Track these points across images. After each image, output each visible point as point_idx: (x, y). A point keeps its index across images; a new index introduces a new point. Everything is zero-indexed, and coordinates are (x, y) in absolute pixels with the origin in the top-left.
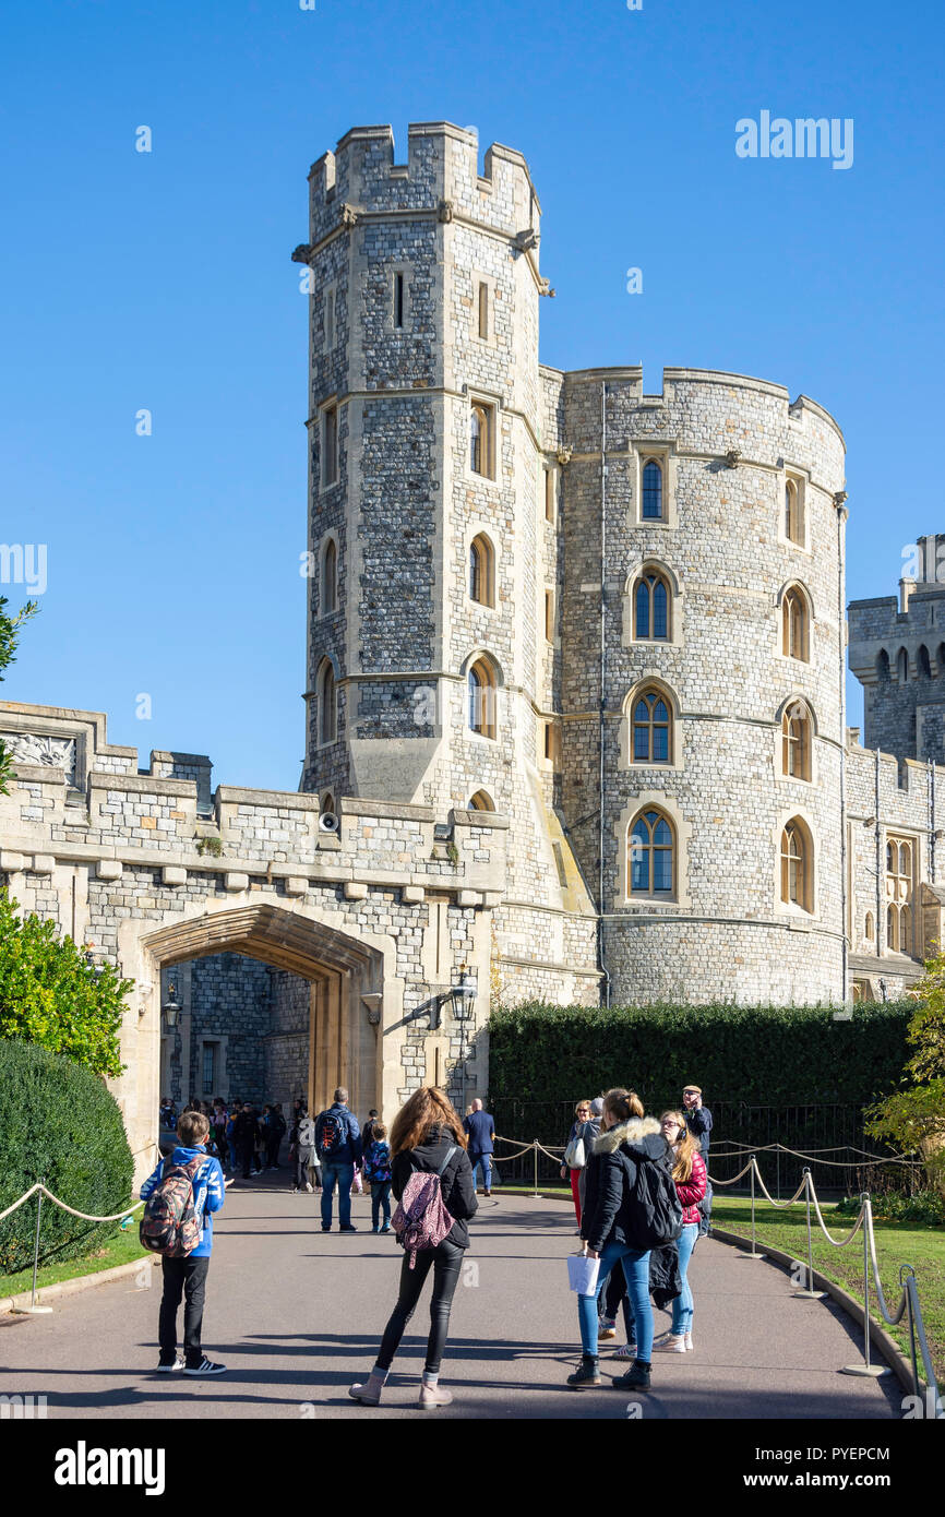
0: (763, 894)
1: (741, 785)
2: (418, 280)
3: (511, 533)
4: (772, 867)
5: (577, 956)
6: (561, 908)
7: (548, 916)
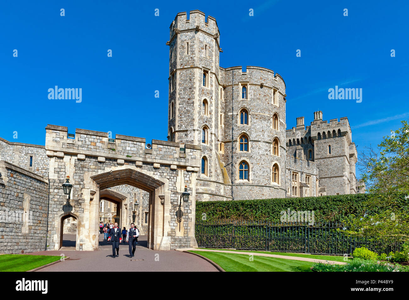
0: (268, 180)
1: (263, 156)
2: (192, 44)
3: (212, 99)
4: (270, 174)
5: (227, 194)
6: (223, 183)
7: (220, 184)
